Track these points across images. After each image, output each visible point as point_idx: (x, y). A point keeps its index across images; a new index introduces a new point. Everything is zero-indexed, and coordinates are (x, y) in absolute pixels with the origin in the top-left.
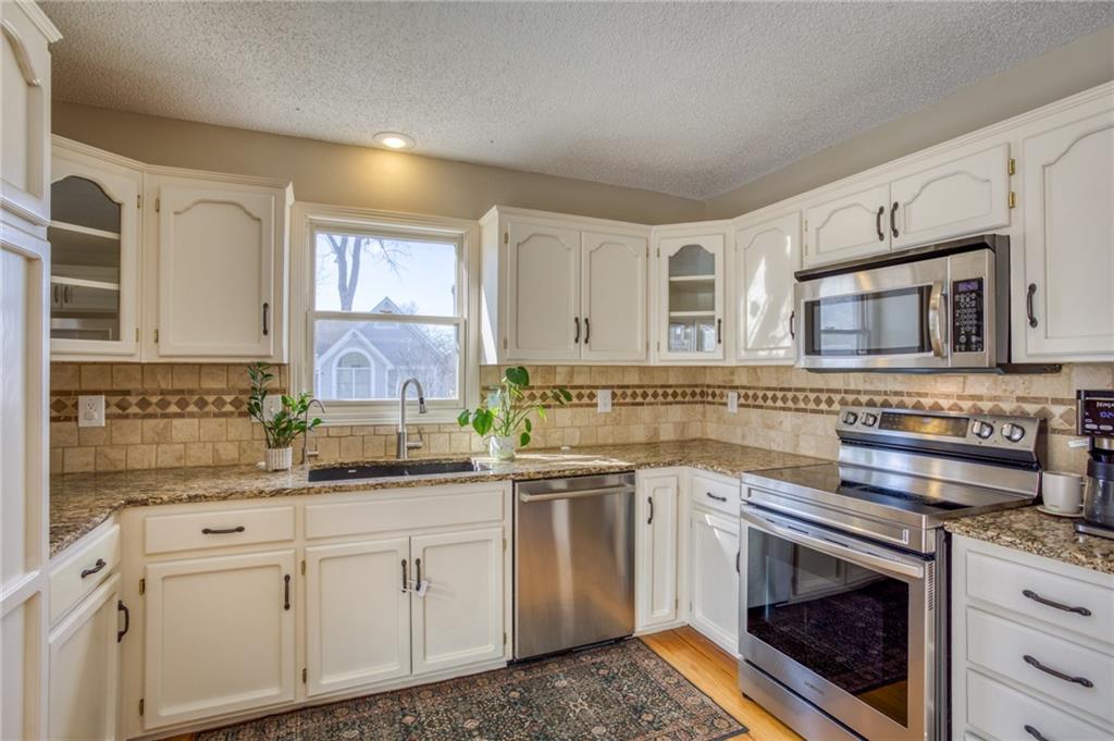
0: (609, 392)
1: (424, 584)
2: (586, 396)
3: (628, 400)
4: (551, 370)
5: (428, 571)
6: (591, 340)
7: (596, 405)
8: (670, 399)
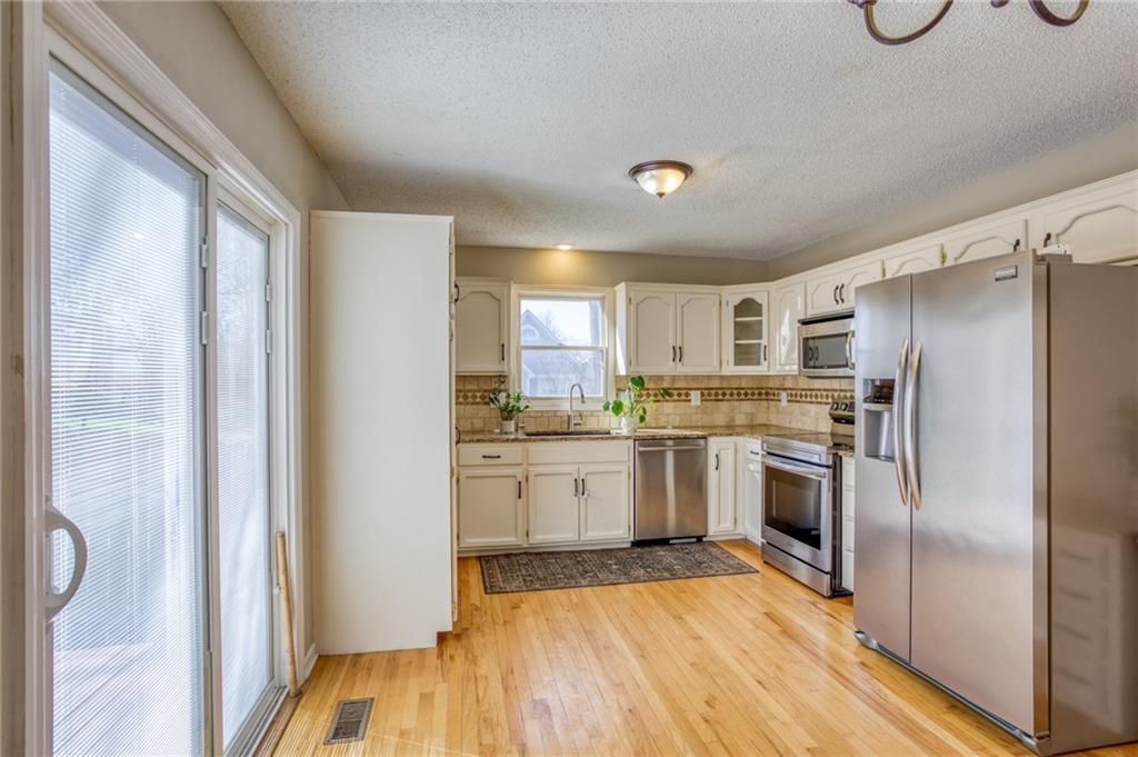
0: (699, 392)
1: (586, 492)
2: (684, 395)
3: (713, 397)
4: (660, 378)
5: (588, 486)
6: (684, 359)
7: (690, 401)
8: (743, 397)
